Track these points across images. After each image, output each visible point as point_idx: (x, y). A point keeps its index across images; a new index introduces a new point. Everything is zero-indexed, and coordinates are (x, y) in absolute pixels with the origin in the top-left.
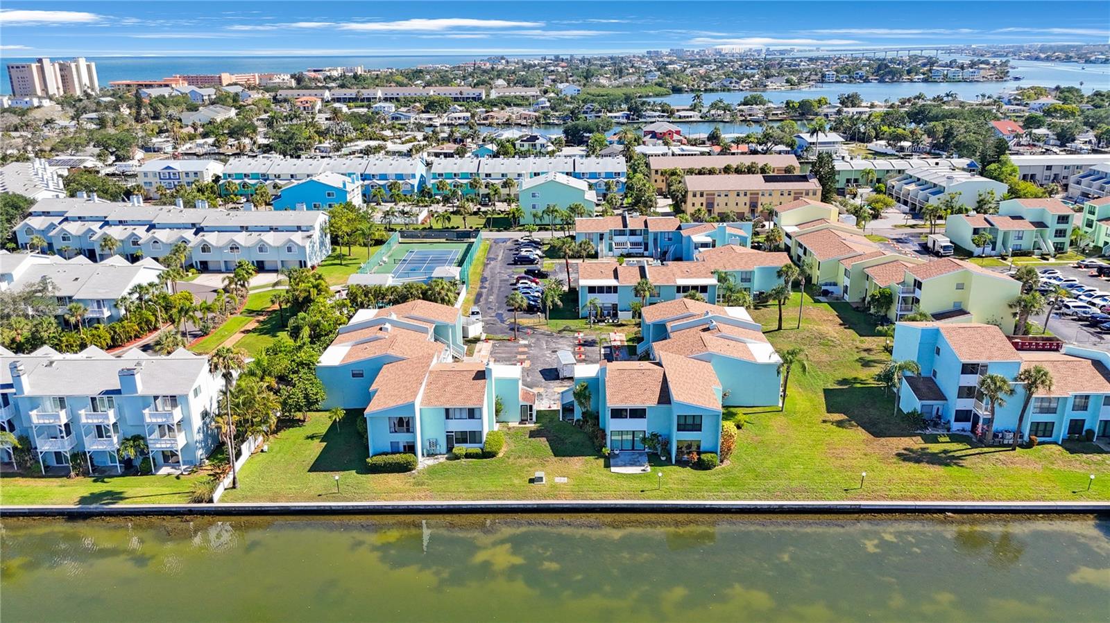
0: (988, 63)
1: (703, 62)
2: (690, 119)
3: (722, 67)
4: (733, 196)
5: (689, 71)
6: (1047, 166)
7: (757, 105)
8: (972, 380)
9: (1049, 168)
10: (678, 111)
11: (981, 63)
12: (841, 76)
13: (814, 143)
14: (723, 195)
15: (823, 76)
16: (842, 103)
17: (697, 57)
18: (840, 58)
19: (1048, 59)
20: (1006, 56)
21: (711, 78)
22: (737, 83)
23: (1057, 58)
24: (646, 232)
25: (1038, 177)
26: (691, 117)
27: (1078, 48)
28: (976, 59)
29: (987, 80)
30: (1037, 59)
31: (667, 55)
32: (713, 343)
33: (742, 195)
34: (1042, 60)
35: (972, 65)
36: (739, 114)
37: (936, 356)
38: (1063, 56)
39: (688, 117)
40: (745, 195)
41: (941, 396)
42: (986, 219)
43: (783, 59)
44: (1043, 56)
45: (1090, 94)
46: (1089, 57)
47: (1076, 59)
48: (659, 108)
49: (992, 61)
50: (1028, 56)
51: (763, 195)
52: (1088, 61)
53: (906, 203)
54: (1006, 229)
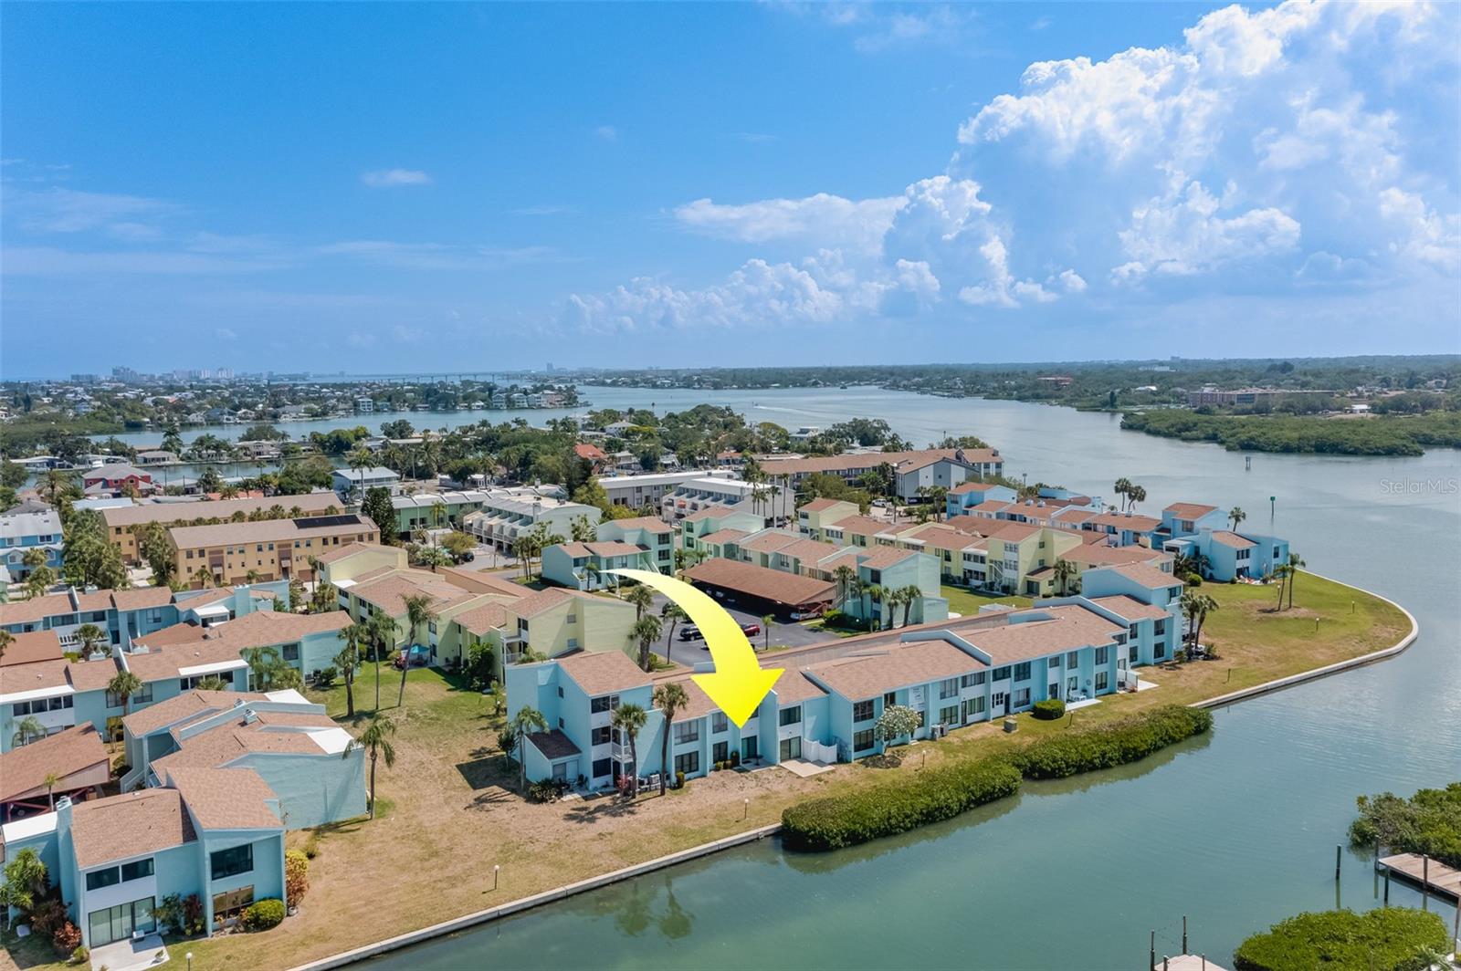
0: (552, 389)
1: (171, 389)
2: (162, 463)
3: (204, 395)
4: (250, 552)
5: (149, 401)
6: (637, 488)
7: (267, 439)
8: (605, 719)
9: (639, 489)
10: (140, 452)
11: (545, 389)
12: (379, 403)
13: (358, 482)
14: (236, 552)
15: (356, 404)
16: (388, 434)
17: (161, 383)
18: (374, 384)
19: (614, 384)
20: (571, 381)
21: (189, 409)
22: (230, 414)
23: (623, 383)
24: (114, 613)
25: (629, 501)
26: (164, 459)
27: (643, 373)
28: (539, 385)
29: (553, 405)
30: (604, 384)
31: (109, 381)
32: (255, 740)
33: (266, 549)
34: (610, 385)
35: (536, 390)
36: (241, 453)
37: (560, 698)
38: (628, 380)
39: (158, 460)
40: (271, 548)
41: (573, 749)
42: (585, 547)
43: (295, 385)
44: (609, 381)
45: (664, 417)
46: (655, 382)
47: (643, 384)
48: (107, 450)
49: (556, 387)
50: (594, 382)
51: (297, 546)
52: (655, 386)
53: (490, 542)
54: (608, 556)
